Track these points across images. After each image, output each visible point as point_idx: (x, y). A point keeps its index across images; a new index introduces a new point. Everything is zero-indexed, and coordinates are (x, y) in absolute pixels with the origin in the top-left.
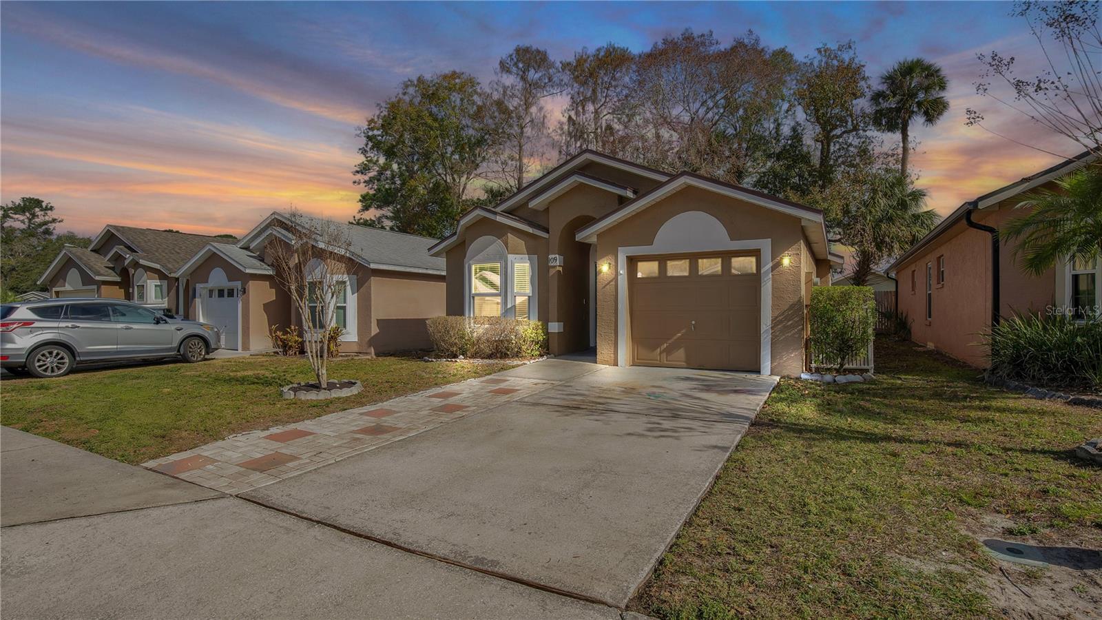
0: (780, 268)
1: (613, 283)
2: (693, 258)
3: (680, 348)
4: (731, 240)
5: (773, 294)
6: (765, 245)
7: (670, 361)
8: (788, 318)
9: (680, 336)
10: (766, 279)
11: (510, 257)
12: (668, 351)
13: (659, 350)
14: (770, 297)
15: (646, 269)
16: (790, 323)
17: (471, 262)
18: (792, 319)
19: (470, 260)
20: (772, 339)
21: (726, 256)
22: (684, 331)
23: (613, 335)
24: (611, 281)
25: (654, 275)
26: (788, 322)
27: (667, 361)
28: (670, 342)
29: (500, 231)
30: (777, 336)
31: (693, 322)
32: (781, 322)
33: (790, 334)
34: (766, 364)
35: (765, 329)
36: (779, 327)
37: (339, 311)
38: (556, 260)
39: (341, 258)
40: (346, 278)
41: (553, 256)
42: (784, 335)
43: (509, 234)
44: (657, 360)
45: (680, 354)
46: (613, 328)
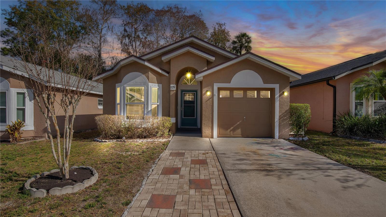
0: (282, 96)
1: (211, 100)
2: (245, 90)
3: (239, 129)
4: (264, 84)
5: (279, 106)
6: (277, 86)
7: (234, 135)
8: (284, 116)
9: (239, 124)
10: (277, 100)
11: (150, 84)
12: (234, 130)
13: (229, 130)
14: (278, 107)
15: (224, 94)
16: (285, 118)
17: (125, 85)
18: (286, 116)
19: (124, 84)
20: (279, 124)
21: (259, 90)
22: (240, 121)
23: (211, 124)
24: (210, 99)
25: (228, 97)
26: (285, 117)
27: (233, 134)
28: (234, 126)
29: (144, 70)
30: (281, 123)
31: (245, 118)
32: (282, 117)
33: (285, 122)
34: (277, 134)
35: (277, 120)
36: (282, 119)
37: (19, 111)
38: (175, 87)
39: (22, 78)
40: (25, 91)
41: (173, 85)
42: (283, 122)
43: (149, 72)
44: (229, 135)
45: (239, 131)
46: (211, 121)
